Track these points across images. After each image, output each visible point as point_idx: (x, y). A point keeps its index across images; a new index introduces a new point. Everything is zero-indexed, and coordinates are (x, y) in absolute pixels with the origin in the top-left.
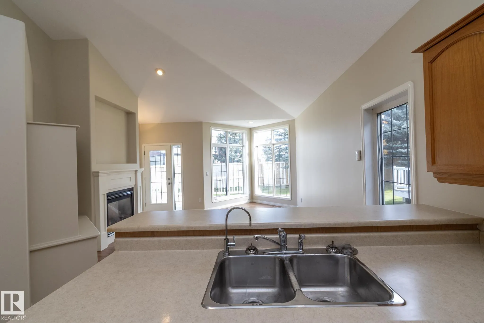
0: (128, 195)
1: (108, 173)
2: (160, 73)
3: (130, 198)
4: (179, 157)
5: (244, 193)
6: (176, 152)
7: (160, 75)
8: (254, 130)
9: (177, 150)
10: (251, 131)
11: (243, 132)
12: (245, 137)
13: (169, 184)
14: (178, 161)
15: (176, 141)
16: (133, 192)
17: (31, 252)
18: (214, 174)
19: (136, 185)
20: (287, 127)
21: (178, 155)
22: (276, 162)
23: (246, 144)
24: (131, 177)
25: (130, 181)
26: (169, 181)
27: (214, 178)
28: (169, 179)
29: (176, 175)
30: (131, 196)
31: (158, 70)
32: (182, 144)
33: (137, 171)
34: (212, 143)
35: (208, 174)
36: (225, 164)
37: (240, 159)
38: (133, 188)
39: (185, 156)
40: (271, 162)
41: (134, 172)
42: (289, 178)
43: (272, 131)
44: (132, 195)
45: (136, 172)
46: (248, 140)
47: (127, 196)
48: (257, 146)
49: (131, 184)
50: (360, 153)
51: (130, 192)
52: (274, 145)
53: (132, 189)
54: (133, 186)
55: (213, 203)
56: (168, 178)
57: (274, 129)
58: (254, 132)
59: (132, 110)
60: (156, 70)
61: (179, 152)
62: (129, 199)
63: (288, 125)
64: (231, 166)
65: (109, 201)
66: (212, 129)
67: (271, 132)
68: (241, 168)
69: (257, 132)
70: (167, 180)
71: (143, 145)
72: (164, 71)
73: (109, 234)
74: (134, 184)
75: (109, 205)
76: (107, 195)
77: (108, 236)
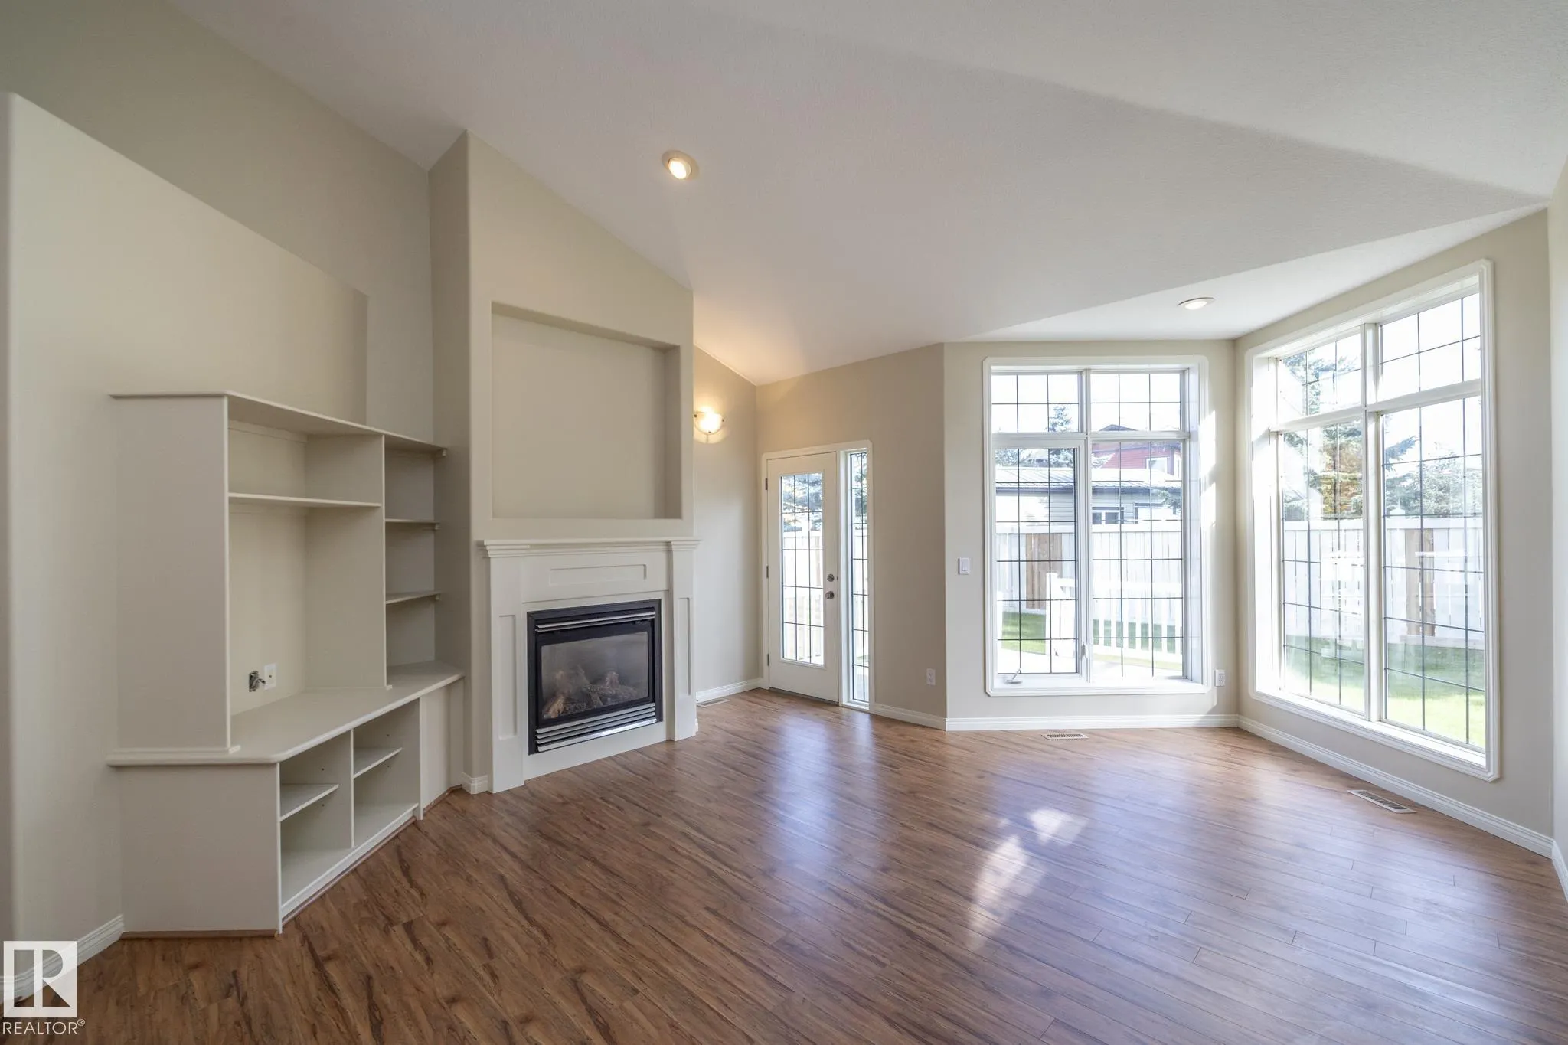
0: (629, 622)
1: (528, 547)
2: (678, 169)
3: (646, 633)
5: (1190, 676)
7: (677, 179)
10: (1234, 353)
11: (1182, 367)
13: (832, 595)
16: (659, 614)
19: (669, 592)
24: (647, 565)
25: (644, 575)
26: (831, 587)
30: (650, 629)
31: (668, 160)
32: (871, 445)
34: (990, 434)
35: (967, 568)
38: (659, 601)
40: (1359, 523)
41: (663, 548)
43: (1370, 334)
44: (652, 624)
45: (669, 546)
46: (1215, 404)
47: (628, 627)
49: (640, 589)
51: (642, 615)
53: (654, 606)
54: (661, 596)
55: (989, 696)
56: (827, 575)
58: (1255, 358)
60: (667, 158)
62: (644, 636)
65: (541, 638)
66: (994, 368)
70: (823, 580)
71: (765, 457)
73: (539, 742)
74: (663, 587)
75: (545, 650)
76: (535, 619)
77: (534, 748)
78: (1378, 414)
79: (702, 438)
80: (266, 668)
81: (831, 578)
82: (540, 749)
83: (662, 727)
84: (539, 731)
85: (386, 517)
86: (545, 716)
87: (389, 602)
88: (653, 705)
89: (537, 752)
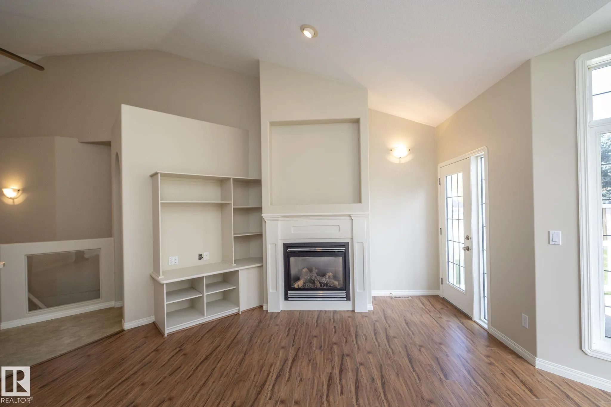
0: (333, 251)
1: (280, 217)
3: (341, 257)
13: (468, 249)
16: (347, 249)
19: (353, 239)
24: (340, 226)
25: (339, 231)
26: (468, 244)
30: (344, 256)
32: (486, 150)
33: (352, 216)
41: (349, 218)
44: (345, 253)
49: (338, 237)
51: (339, 249)
53: (346, 245)
56: (466, 236)
71: (439, 166)
73: (289, 296)
74: (350, 236)
75: (292, 259)
76: (286, 246)
77: (287, 298)
79: (396, 161)
80: (205, 253)
81: (468, 238)
82: (289, 299)
83: (350, 303)
84: (289, 292)
85: (233, 206)
86: (292, 286)
87: (235, 236)
88: (345, 292)
89: (288, 300)
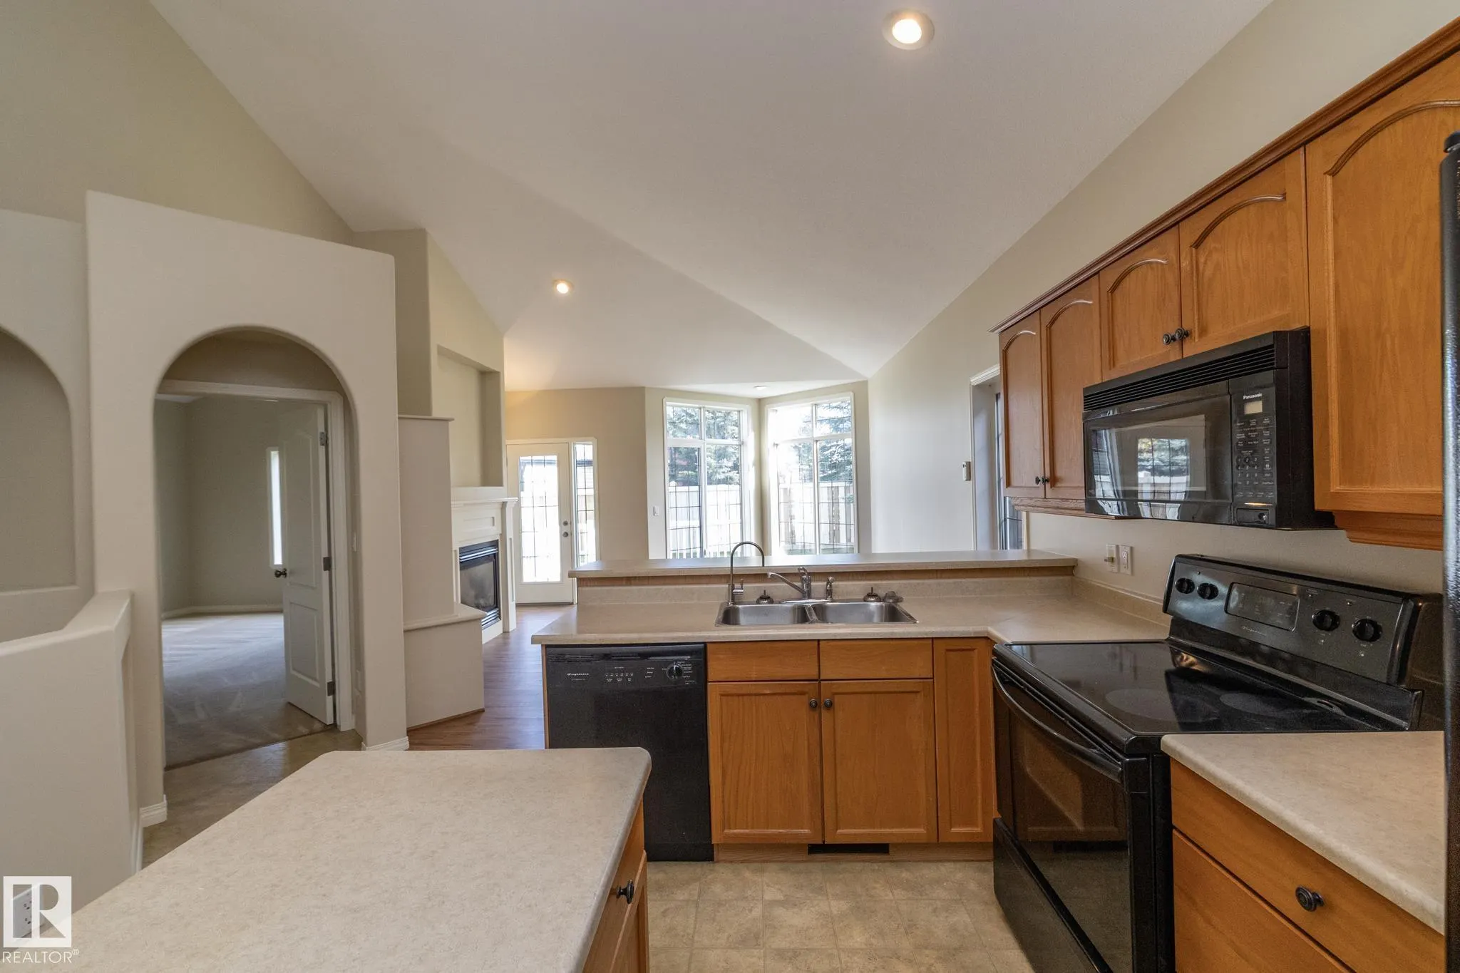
0: (489, 555)
1: (462, 505)
2: (563, 288)
3: (492, 563)
4: (590, 471)
6: (580, 457)
7: (562, 294)
8: (768, 404)
9: (585, 451)
10: (760, 405)
11: (739, 409)
12: (747, 420)
13: (566, 534)
14: (585, 480)
15: (582, 434)
16: (498, 550)
17: (405, 631)
18: (671, 513)
19: (503, 534)
20: (849, 398)
21: (586, 463)
22: (822, 484)
23: (750, 438)
24: (494, 517)
25: (493, 525)
26: (566, 529)
27: (672, 523)
28: (566, 524)
29: (582, 515)
31: (559, 283)
32: (596, 441)
33: (506, 502)
35: (658, 513)
36: (696, 488)
37: (731, 474)
38: (498, 540)
39: (602, 465)
41: (500, 506)
42: (852, 522)
43: (814, 407)
44: (495, 556)
45: (504, 504)
47: (487, 558)
48: (777, 445)
49: (492, 533)
50: (969, 465)
51: (492, 550)
52: (818, 443)
53: (495, 544)
54: (498, 538)
56: (562, 522)
57: (818, 402)
58: (770, 410)
59: (489, 364)
60: (555, 282)
61: (589, 456)
62: (491, 565)
63: (852, 394)
64: (711, 492)
65: (464, 565)
66: (667, 402)
67: (810, 408)
68: (734, 497)
69: (775, 408)
70: (560, 525)
72: (571, 285)
74: (501, 531)
78: (817, 441)
83: (501, 623)
88: (498, 609)
